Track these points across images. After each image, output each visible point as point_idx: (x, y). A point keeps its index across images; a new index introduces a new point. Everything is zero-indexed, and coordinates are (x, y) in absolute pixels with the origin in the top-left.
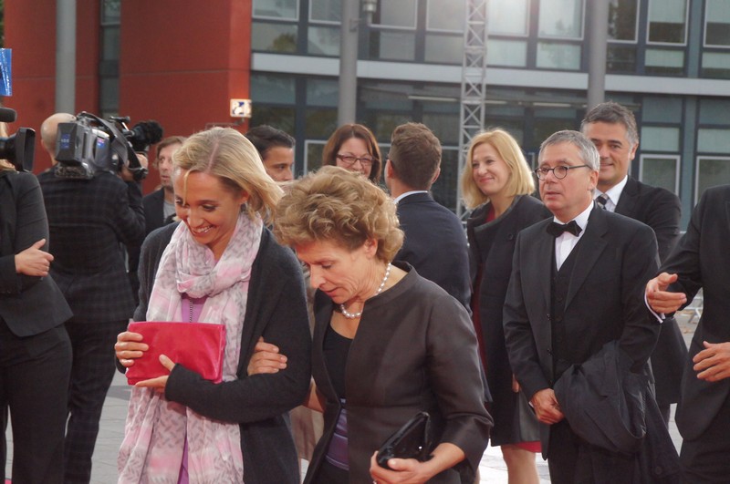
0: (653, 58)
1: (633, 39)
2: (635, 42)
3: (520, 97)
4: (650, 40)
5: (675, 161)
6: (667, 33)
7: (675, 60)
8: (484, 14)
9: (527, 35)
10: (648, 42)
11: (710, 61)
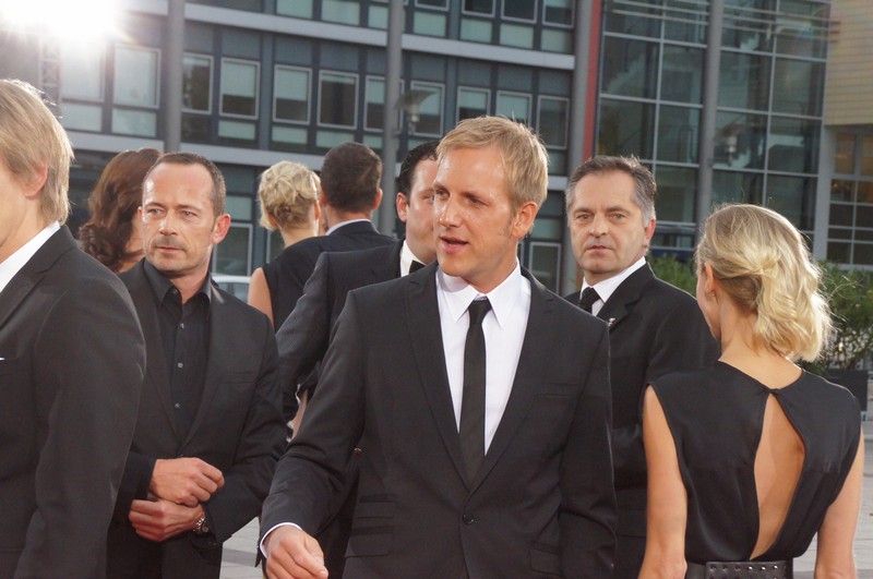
0: (227, 129)
1: (206, 108)
2: (209, 112)
3: (96, 160)
4: (224, 111)
5: (247, 230)
6: (238, 105)
7: (247, 132)
8: (58, 77)
9: (102, 100)
10: (221, 114)
11: (280, 135)
